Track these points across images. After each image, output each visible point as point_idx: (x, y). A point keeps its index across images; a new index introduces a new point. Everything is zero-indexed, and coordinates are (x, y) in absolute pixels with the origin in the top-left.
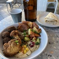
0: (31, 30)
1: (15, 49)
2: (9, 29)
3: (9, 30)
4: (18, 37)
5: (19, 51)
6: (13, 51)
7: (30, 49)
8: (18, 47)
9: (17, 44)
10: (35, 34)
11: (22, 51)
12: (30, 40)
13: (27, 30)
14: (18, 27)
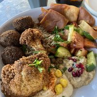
0: (74, 30)
1: (33, 86)
2: (17, 23)
3: (18, 27)
4: (40, 46)
5: (43, 88)
6: (28, 90)
7: (70, 81)
8: (41, 79)
9: (37, 71)
10: (84, 42)
11: (51, 88)
12: (69, 56)
13: (63, 30)
14: (40, 19)
